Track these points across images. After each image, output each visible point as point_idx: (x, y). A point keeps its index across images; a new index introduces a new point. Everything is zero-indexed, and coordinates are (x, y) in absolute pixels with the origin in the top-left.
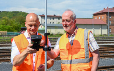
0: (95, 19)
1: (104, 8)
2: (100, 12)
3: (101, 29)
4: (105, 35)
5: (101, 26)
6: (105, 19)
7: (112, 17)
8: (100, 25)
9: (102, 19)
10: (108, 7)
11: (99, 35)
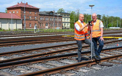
0: (9, 13)
1: (18, 3)
2: (14, 6)
3: (16, 24)
4: (20, 29)
5: (16, 21)
6: (20, 14)
7: (26, 12)
8: (15, 19)
9: (16, 14)
10: (22, 2)
11: (14, 30)
